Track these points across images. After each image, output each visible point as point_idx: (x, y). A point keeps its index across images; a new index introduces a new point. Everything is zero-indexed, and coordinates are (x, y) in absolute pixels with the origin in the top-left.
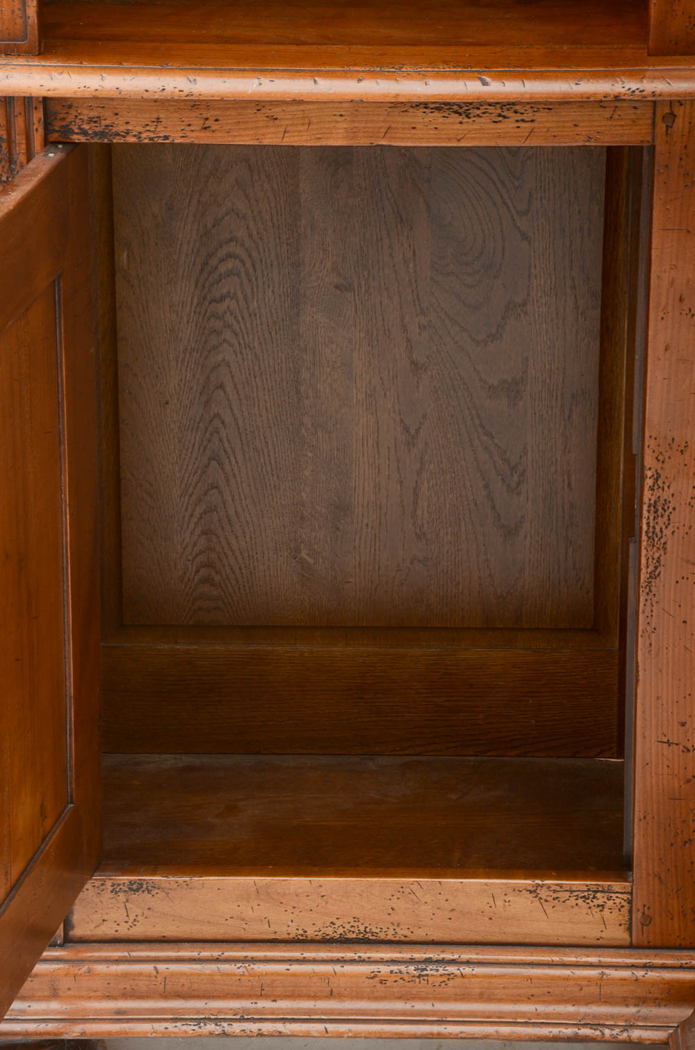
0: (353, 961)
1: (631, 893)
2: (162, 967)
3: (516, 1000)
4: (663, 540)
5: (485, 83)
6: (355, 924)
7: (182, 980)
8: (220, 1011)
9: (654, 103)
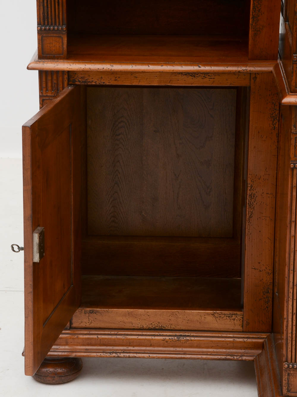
0: (157, 335)
1: (243, 315)
2: (99, 336)
3: (208, 348)
4: (253, 206)
5: (200, 67)
6: (159, 324)
7: (105, 340)
8: (117, 350)
9: (250, 73)
